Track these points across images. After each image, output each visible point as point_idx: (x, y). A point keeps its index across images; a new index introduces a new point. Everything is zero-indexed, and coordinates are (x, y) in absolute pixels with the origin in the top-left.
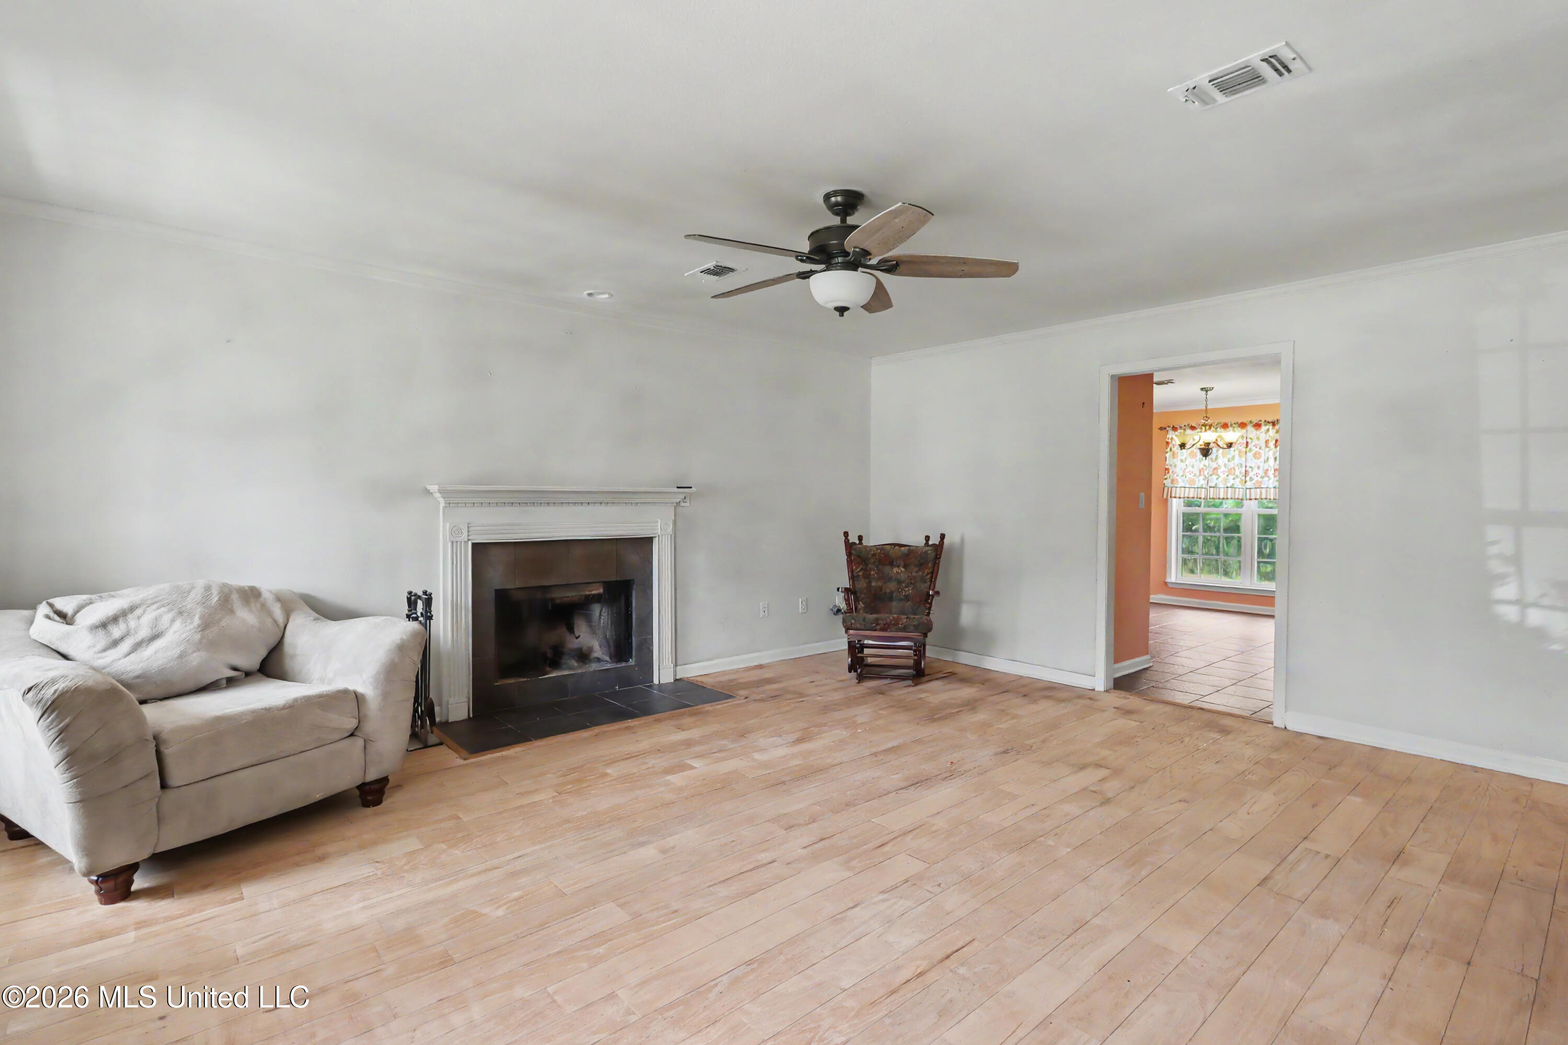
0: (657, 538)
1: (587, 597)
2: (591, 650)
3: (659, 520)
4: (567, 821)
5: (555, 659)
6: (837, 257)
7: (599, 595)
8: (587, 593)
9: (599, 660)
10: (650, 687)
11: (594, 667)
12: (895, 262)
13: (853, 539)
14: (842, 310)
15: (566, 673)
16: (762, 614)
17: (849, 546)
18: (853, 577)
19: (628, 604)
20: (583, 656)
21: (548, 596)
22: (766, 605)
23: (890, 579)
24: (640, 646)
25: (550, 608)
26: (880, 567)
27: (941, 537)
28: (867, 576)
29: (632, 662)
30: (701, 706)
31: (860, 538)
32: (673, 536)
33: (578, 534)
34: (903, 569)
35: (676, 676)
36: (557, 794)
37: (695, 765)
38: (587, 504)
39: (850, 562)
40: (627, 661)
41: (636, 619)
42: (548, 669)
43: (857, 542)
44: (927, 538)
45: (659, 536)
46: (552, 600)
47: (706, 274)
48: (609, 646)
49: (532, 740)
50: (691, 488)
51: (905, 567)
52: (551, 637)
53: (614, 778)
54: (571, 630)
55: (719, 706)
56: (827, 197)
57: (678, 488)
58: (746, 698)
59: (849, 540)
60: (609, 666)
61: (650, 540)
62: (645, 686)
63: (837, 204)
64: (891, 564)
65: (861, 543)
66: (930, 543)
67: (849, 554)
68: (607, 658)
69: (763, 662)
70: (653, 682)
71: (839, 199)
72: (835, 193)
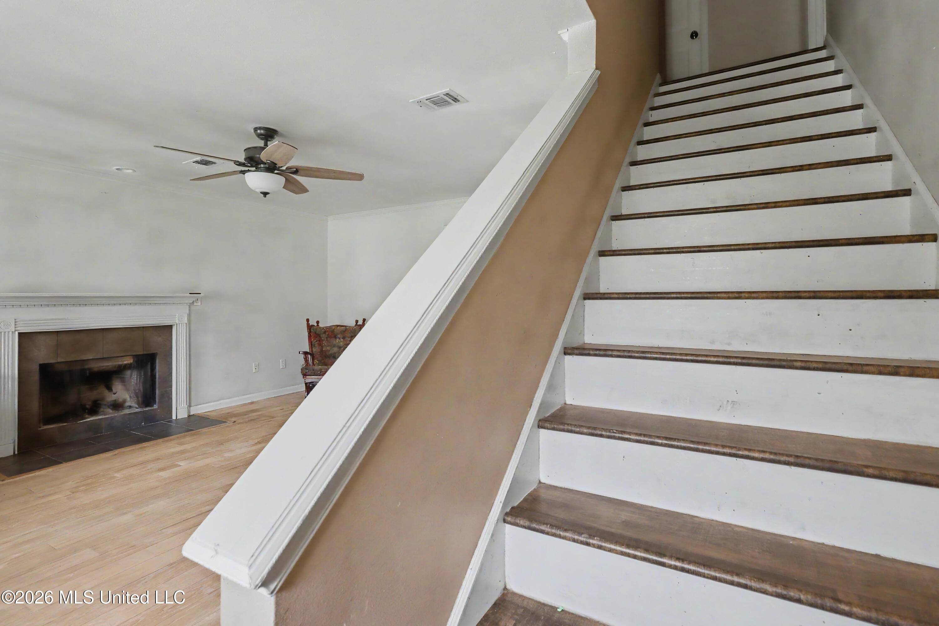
0: (175, 325)
1: (120, 366)
2: (125, 401)
3: (177, 314)
4: (74, 508)
5: (94, 409)
6: (261, 164)
7: (131, 364)
8: (120, 363)
9: (130, 407)
10: (171, 422)
11: (127, 411)
12: (295, 169)
13: (313, 322)
14: (265, 194)
15: (101, 417)
16: (254, 370)
17: (310, 327)
18: (311, 345)
19: (153, 369)
20: (117, 406)
21: (87, 367)
22: (257, 365)
23: (334, 346)
24: (162, 396)
25: (88, 374)
26: (329, 339)
27: (363, 320)
28: (320, 345)
29: (156, 407)
30: (200, 430)
31: (318, 322)
32: (188, 324)
33: (111, 325)
34: (342, 340)
35: (190, 413)
36: (71, 493)
37: (181, 464)
38: (119, 305)
39: (310, 337)
40: (153, 406)
41: (159, 378)
42: (87, 416)
43: (316, 325)
44: (357, 321)
45: (177, 324)
46: (90, 369)
47: (197, 164)
48: (137, 397)
49: (62, 463)
50: (200, 294)
51: (344, 338)
52: (93, 395)
53: (119, 479)
54: (110, 389)
55: (213, 429)
56: (256, 129)
57: (190, 294)
58: (234, 422)
59: (309, 324)
60: (137, 410)
61: (170, 327)
62: (165, 422)
63: (261, 134)
64: (335, 337)
65: (318, 325)
66: (358, 324)
67: (310, 332)
68: (137, 406)
69: (254, 400)
70: (172, 418)
71: (262, 131)
72: (260, 128)
